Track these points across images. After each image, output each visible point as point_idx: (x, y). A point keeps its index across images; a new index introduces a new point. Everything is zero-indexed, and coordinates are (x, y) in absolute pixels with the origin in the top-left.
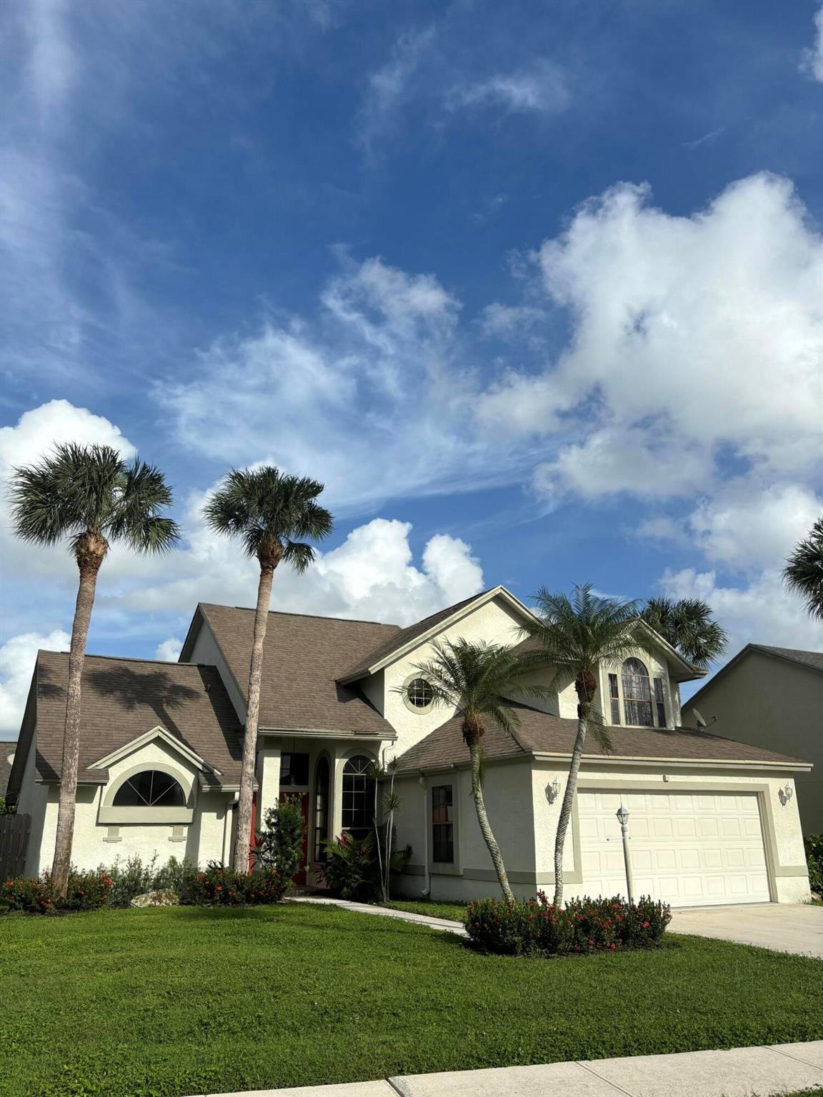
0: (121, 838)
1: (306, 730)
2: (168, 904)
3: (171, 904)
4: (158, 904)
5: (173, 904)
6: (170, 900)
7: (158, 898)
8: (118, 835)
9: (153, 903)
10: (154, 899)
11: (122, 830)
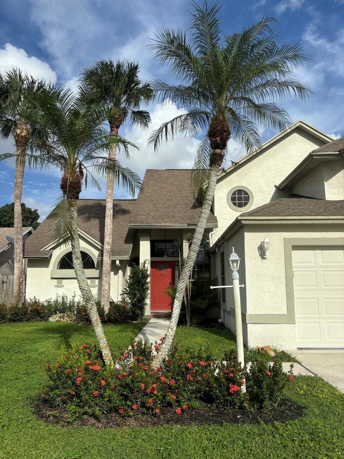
0: (64, 285)
1: (158, 224)
2: (67, 321)
3: (69, 320)
4: (62, 320)
5: (70, 320)
6: (69, 318)
7: (63, 317)
8: (62, 284)
9: (59, 319)
10: (61, 317)
11: (64, 281)
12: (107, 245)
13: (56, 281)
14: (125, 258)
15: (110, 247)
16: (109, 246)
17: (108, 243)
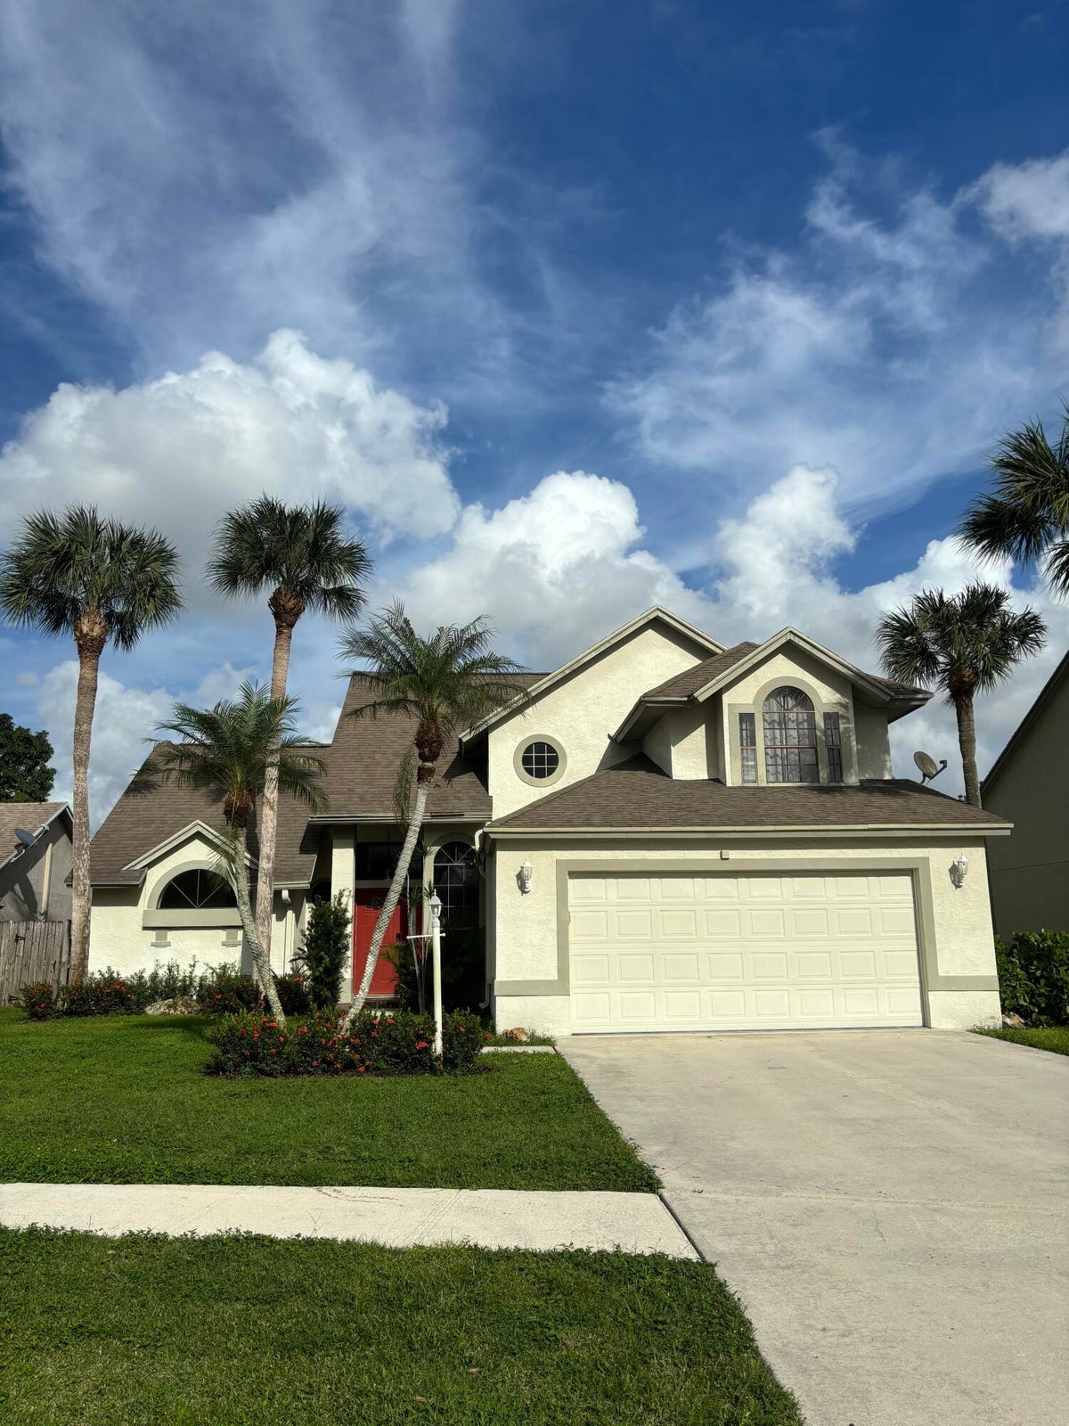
0: (170, 942)
2: (183, 1013)
3: (186, 1011)
4: (172, 1011)
5: (190, 1012)
6: (186, 1008)
7: (173, 1006)
8: (166, 939)
9: (167, 1011)
10: (169, 1006)
11: (170, 934)
12: (265, 860)
13: (153, 933)
14: (301, 885)
15: (270, 865)
16: (269, 863)
17: (268, 858)
